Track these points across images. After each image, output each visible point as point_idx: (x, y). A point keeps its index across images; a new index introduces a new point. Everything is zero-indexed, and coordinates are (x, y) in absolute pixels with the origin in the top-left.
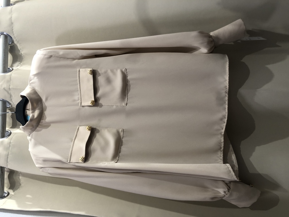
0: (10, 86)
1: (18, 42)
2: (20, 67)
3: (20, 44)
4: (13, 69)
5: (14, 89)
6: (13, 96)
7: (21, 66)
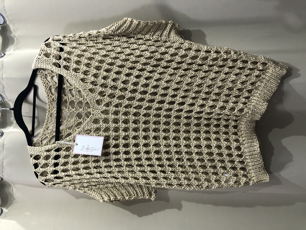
0: (3, 75)
1: (11, 22)
2: (13, 51)
3: (13, 24)
4: (5, 54)
5: (7, 78)
6: (6, 86)
7: (15, 51)
